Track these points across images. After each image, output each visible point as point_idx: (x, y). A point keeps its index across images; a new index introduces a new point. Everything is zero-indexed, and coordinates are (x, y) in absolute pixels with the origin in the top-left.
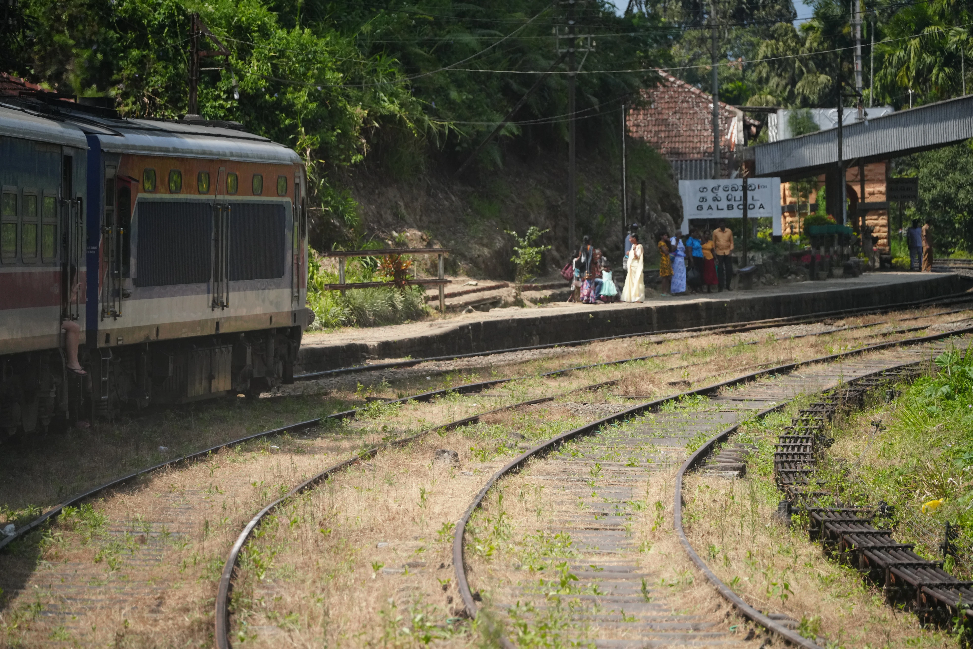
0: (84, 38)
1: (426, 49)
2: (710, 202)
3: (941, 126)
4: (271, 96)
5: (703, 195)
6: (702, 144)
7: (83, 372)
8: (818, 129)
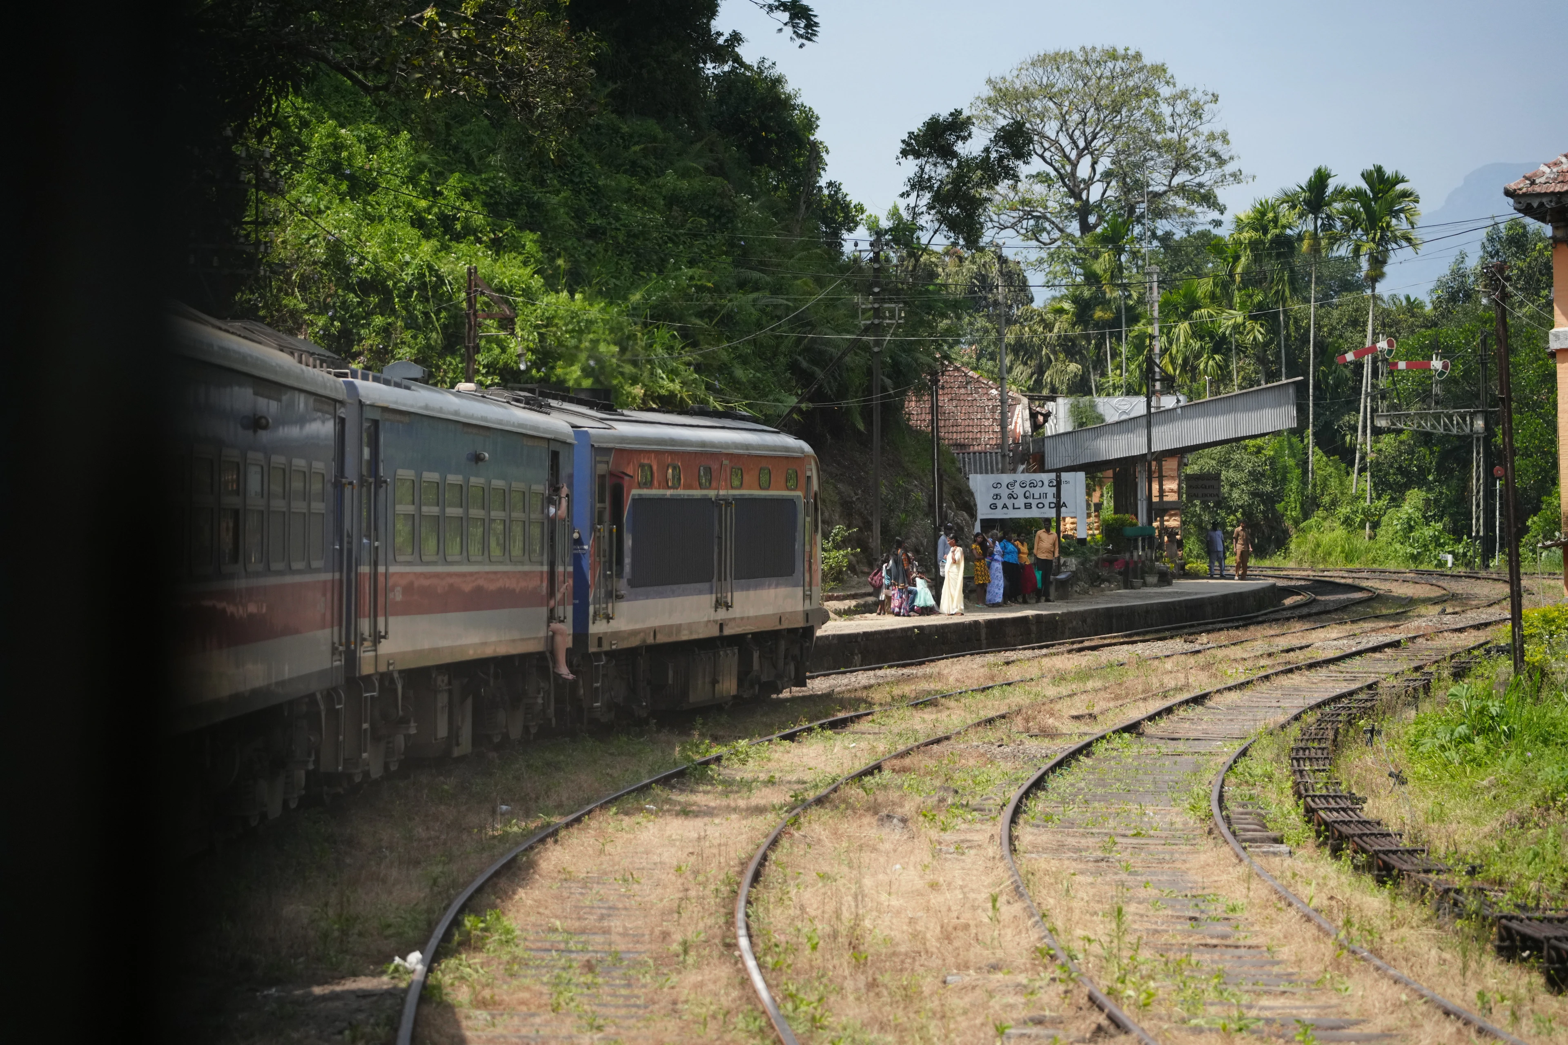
0: (319, 302)
1: (707, 320)
2: (1005, 500)
3: (1254, 416)
4: (538, 371)
5: (997, 491)
6: (983, 435)
7: (571, 677)
8: (1103, 420)
